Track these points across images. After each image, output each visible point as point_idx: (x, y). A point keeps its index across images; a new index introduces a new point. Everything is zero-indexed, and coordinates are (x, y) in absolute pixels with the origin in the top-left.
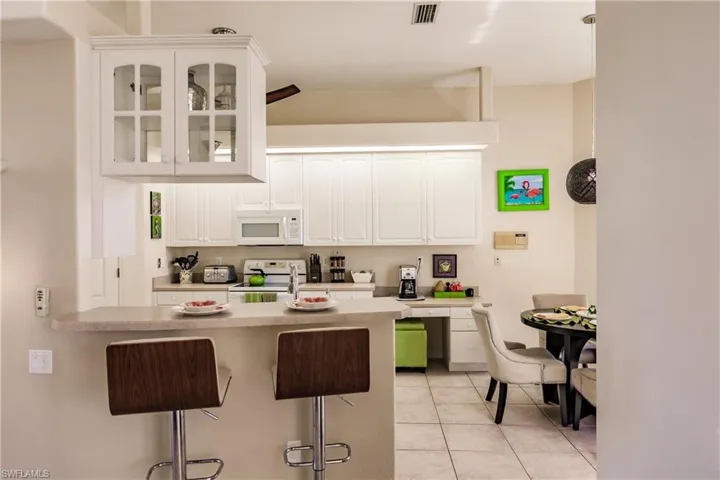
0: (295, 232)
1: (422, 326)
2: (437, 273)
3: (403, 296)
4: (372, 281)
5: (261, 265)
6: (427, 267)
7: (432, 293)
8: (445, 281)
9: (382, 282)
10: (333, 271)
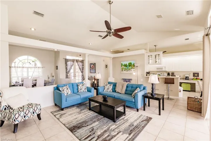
0: (165, 69)
1: (189, 84)
2: (194, 76)
3: (186, 79)
4: (180, 77)
5: (159, 74)
6: (192, 75)
7: (193, 79)
8: (196, 77)
9: (182, 77)
10: (172, 75)
